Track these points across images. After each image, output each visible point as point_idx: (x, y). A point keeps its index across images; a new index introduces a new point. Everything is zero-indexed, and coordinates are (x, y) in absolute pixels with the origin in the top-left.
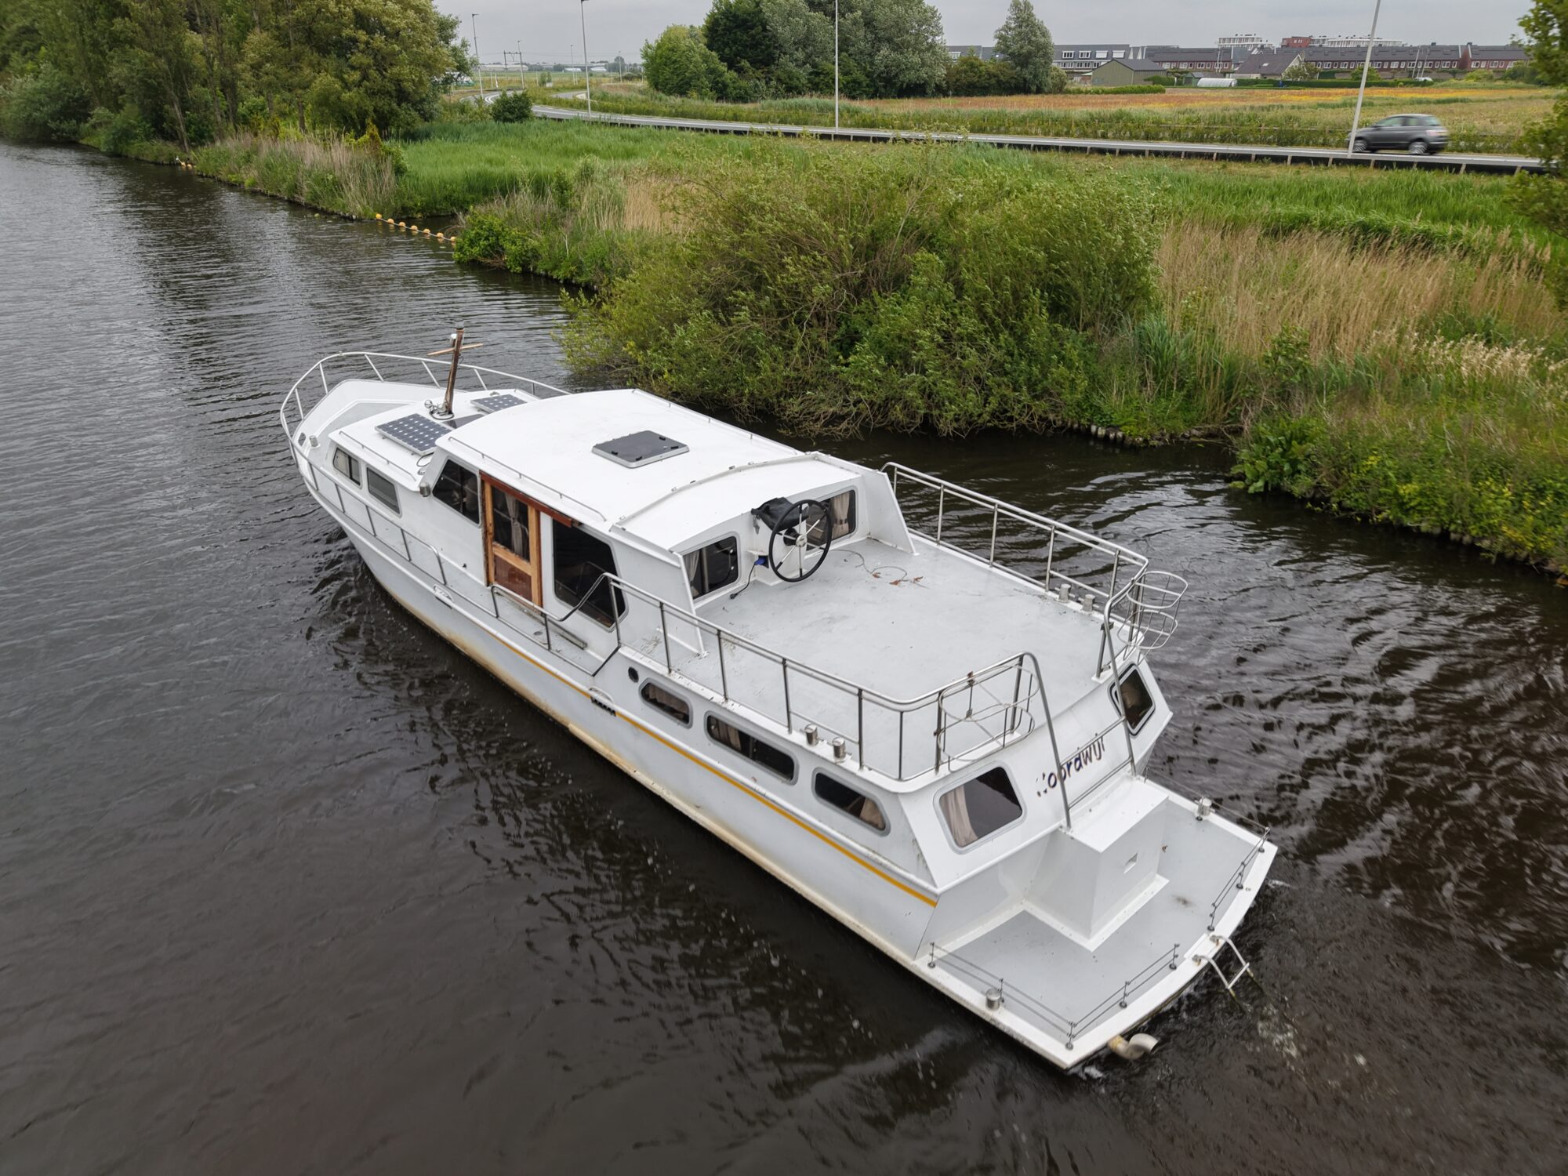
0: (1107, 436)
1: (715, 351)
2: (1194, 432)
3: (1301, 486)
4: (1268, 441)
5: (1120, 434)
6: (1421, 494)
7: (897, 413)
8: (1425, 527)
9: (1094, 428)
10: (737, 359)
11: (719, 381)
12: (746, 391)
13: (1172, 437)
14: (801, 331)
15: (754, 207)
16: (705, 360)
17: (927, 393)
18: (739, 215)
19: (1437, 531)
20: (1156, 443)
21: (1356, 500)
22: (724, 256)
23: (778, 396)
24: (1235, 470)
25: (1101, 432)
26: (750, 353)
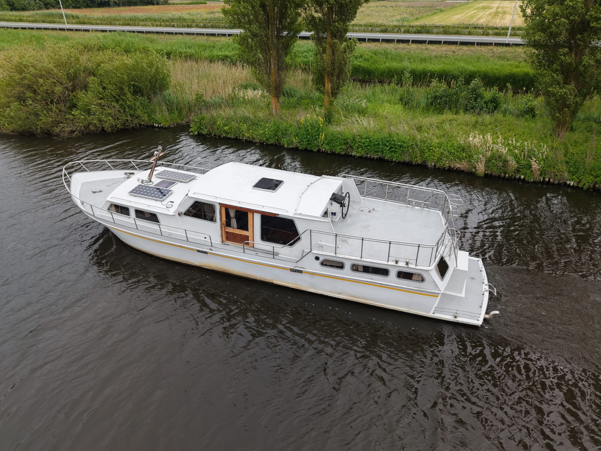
0: (158, 126)
1: (23, 116)
2: (183, 122)
3: (205, 132)
4: (196, 121)
5: (162, 125)
6: (229, 129)
7: (92, 128)
8: (232, 137)
9: (155, 125)
10: (32, 117)
11: (28, 125)
12: (39, 127)
13: (177, 124)
14: (54, 106)
15: (25, 66)
16: (20, 119)
17: (100, 121)
18: (20, 69)
19: (235, 137)
20: (172, 126)
21: (217, 133)
22: (18, 84)
23: (50, 127)
24: (190, 130)
25: (157, 125)
26: (37, 115)
